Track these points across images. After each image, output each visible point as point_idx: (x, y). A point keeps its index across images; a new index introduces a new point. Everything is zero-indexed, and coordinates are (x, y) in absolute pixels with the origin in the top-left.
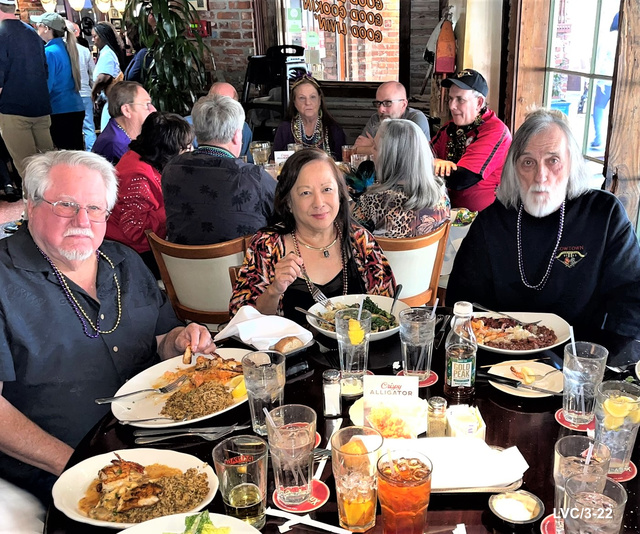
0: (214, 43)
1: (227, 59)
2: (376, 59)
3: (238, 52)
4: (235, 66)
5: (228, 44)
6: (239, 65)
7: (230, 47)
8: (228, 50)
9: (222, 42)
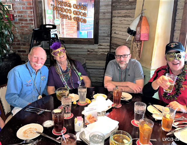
0: (15, 23)
1: (21, 30)
2: (67, 26)
3: (27, 27)
4: (25, 32)
5: (22, 23)
6: (27, 32)
7: (23, 25)
8: (22, 26)
9: (19, 23)
